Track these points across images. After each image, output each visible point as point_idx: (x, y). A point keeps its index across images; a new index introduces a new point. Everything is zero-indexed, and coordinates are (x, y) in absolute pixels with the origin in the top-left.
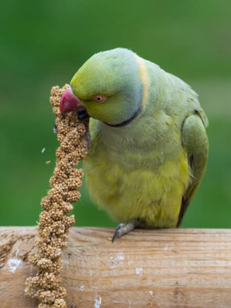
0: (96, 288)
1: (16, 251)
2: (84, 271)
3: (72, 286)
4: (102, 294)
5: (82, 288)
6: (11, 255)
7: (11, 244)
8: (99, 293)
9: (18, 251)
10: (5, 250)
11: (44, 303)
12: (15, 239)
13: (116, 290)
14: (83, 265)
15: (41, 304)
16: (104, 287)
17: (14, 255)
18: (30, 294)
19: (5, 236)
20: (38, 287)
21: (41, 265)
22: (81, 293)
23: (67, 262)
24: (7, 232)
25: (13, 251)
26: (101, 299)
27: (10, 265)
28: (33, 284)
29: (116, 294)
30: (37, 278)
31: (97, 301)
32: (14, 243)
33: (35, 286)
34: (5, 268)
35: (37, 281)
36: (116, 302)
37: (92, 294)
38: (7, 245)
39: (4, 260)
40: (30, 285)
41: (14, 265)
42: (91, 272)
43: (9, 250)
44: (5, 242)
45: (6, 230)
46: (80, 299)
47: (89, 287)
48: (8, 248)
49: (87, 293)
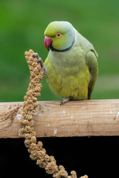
0: (54, 125)
1: (20, 111)
2: (49, 118)
3: (44, 125)
4: (57, 127)
5: (49, 125)
6: (18, 113)
7: (18, 108)
8: (56, 127)
9: (21, 111)
10: (15, 111)
11: (27, 139)
12: (20, 106)
13: (63, 126)
14: (49, 115)
15: (26, 140)
16: (57, 124)
17: (19, 113)
18: (21, 136)
19: (15, 105)
20: (24, 132)
21: (24, 123)
22: (48, 127)
23: (42, 115)
24: (16, 104)
25: (19, 111)
26: (56, 129)
27: (18, 117)
28: (22, 131)
29: (63, 127)
30: (23, 129)
31: (55, 130)
32: (19, 108)
33: (22, 132)
34: (15, 118)
35: (23, 130)
36: (63, 130)
37: (53, 128)
38: (16, 109)
39: (15, 115)
40: (20, 132)
41: (19, 117)
42: (52, 119)
43: (17, 111)
44: (16, 108)
45: (15, 103)
46: (48, 130)
47: (51, 125)
48: (17, 110)
49: (51, 127)
